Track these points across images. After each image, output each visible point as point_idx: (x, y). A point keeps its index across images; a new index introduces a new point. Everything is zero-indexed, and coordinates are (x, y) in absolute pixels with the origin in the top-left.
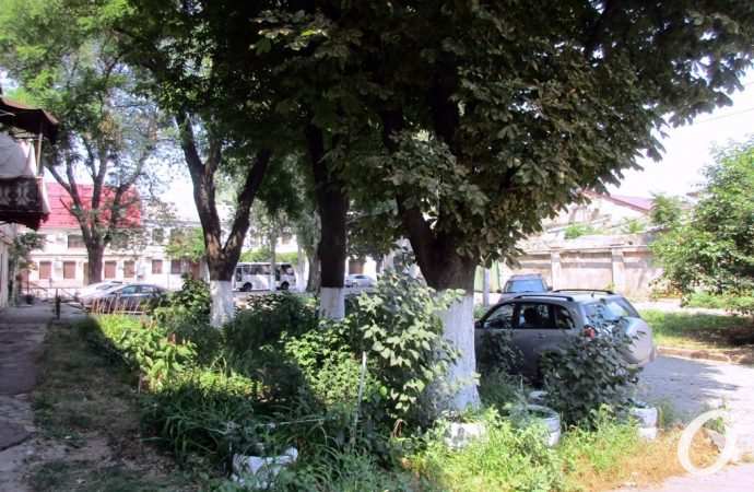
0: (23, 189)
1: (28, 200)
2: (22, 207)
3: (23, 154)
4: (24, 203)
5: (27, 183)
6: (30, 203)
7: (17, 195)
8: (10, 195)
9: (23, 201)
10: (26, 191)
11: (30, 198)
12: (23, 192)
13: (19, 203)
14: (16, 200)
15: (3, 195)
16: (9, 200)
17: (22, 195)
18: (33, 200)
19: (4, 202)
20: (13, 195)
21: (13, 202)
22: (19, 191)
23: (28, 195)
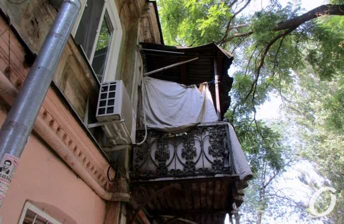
1: (212, 159)
2: (204, 171)
4: (208, 165)
5: (207, 133)
6: (216, 163)
7: (194, 153)
8: (183, 154)
10: (207, 145)
11: (216, 155)
12: (202, 146)
13: (199, 166)
14: (195, 160)
15: (175, 154)
16: (184, 161)
17: (202, 151)
18: (220, 159)
19: (177, 165)
20: (189, 154)
21: (190, 165)
22: (197, 146)
23: (210, 152)
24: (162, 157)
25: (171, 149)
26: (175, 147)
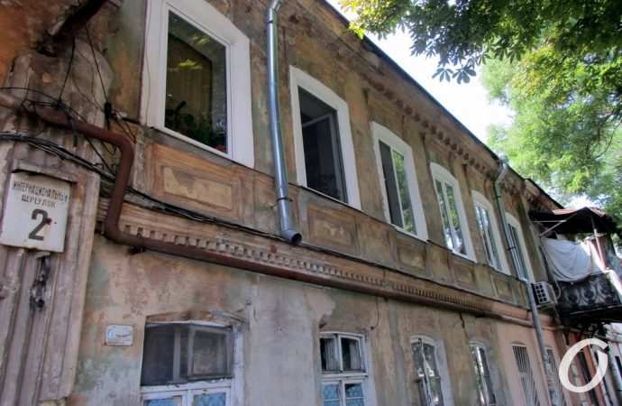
0: (596, 286)
1: (604, 296)
2: (601, 305)
3: (585, 254)
4: (602, 300)
5: (598, 280)
6: (608, 299)
7: (592, 294)
8: (586, 296)
9: (600, 299)
10: (599, 288)
11: (606, 294)
12: (596, 289)
13: (597, 301)
14: (593, 298)
15: (581, 296)
16: (587, 299)
17: (597, 293)
18: (609, 296)
19: (583, 302)
20: (589, 294)
21: (591, 302)
22: (593, 289)
23: (603, 292)
24: (573, 298)
25: (576, 293)
26: (580, 292)
